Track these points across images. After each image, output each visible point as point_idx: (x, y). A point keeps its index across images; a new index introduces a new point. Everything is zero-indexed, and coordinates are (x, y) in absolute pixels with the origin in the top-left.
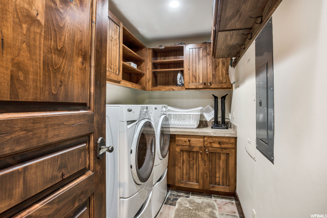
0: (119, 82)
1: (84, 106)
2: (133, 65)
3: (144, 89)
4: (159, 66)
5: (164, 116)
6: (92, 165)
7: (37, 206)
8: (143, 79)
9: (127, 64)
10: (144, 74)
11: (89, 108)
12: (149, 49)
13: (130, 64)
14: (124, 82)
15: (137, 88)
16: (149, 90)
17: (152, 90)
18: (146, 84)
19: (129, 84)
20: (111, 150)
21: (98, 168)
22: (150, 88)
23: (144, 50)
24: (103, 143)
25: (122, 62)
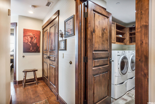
0: (115, 43)
1: (107, 51)
2: (121, 36)
3: (126, 44)
4: (133, 34)
5: (133, 55)
6: (109, 64)
7: (101, 67)
8: (125, 40)
9: (118, 36)
10: (125, 38)
11: (108, 51)
12: (128, 28)
13: (119, 36)
14: (117, 43)
15: (122, 44)
16: (128, 45)
17: (129, 45)
18: (126, 42)
19: (119, 43)
20: (113, 61)
21: (110, 65)
22: (128, 44)
23: (125, 29)
24: (111, 59)
25: (116, 36)
